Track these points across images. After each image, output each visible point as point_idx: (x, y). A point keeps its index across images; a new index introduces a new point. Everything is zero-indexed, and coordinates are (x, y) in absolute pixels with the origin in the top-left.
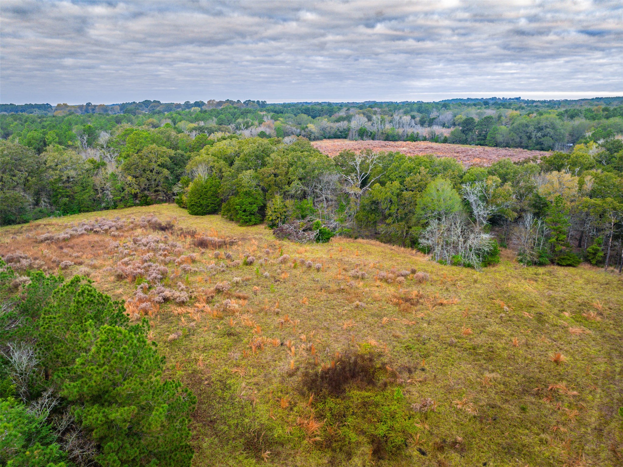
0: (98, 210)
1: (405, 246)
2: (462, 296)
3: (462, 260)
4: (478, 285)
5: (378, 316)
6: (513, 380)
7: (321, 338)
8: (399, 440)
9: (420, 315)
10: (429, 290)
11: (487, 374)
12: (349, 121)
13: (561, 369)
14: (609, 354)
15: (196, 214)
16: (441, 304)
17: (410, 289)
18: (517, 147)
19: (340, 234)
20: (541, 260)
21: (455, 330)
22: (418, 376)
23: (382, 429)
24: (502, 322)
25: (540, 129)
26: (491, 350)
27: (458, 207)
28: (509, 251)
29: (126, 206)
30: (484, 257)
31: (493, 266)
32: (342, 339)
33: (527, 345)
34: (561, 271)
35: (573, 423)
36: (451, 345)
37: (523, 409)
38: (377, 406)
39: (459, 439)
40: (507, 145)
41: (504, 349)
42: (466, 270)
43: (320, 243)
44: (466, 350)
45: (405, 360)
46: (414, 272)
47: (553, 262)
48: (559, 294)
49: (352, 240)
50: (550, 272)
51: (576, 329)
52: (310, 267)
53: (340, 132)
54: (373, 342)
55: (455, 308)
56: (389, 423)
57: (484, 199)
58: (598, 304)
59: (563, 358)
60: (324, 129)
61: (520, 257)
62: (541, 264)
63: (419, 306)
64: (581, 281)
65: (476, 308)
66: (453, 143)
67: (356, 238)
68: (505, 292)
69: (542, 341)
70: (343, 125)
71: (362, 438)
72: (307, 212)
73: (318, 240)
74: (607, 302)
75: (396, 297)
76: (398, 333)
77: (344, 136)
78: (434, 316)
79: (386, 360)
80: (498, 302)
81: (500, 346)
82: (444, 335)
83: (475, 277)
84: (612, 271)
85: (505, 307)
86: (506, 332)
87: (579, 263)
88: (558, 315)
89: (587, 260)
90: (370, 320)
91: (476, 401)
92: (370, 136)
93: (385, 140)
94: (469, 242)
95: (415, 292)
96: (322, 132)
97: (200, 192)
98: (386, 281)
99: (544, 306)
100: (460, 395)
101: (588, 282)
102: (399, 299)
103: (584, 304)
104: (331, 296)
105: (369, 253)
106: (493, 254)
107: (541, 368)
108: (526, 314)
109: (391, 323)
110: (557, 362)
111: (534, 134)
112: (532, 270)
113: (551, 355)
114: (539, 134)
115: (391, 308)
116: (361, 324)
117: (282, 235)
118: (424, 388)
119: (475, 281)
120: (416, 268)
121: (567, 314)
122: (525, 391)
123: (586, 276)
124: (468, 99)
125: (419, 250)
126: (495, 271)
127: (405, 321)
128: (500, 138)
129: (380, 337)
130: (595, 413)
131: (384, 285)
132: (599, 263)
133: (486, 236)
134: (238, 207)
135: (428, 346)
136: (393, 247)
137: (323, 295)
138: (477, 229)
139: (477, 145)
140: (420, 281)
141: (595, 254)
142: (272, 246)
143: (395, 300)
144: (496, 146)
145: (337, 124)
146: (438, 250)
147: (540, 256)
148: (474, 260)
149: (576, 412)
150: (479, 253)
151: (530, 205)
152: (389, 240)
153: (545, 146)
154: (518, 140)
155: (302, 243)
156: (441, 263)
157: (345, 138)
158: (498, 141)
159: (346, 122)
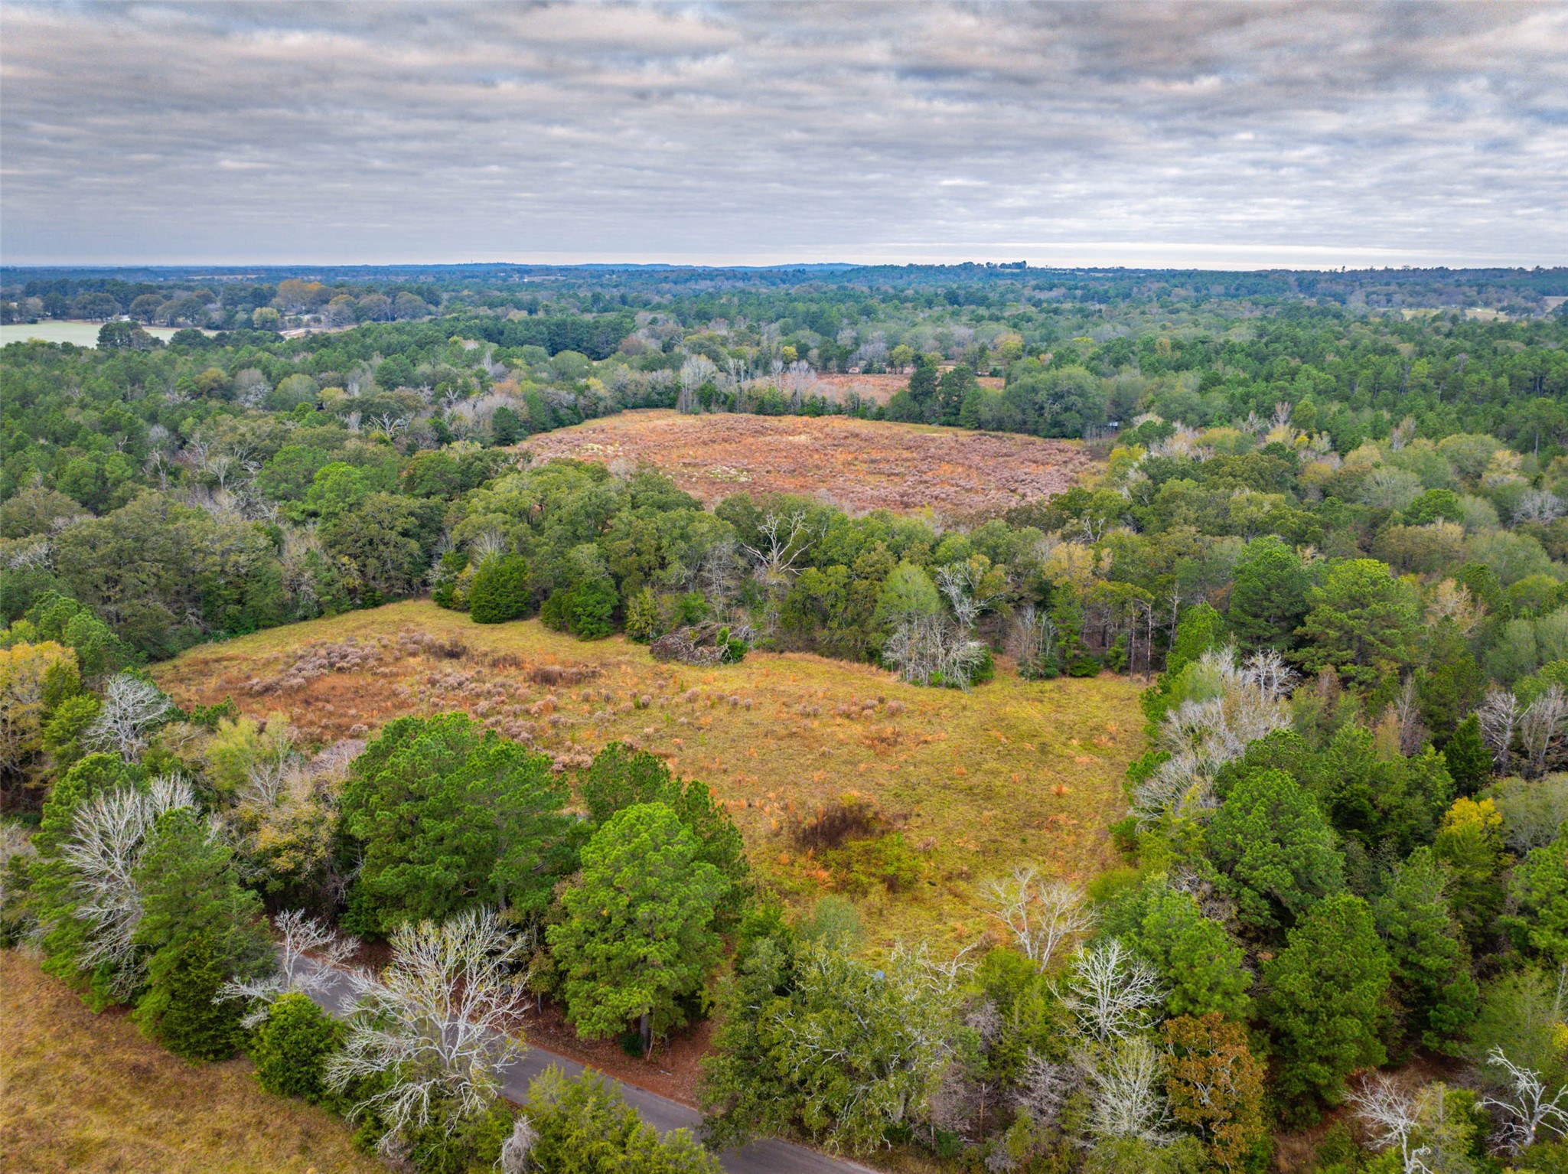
0: (290, 623)
1: (858, 660)
2: (950, 729)
3: (945, 679)
4: (968, 713)
5: (851, 763)
6: (1014, 816)
7: (792, 795)
8: (909, 876)
9: (902, 757)
10: (906, 724)
11: (986, 813)
12: (676, 368)
13: (1063, 802)
14: (1115, 781)
15: (489, 621)
16: (926, 742)
17: (881, 725)
18: (1018, 431)
19: (757, 648)
20: (1048, 671)
21: (946, 771)
22: (914, 821)
23: (890, 870)
24: (1000, 757)
25: (1058, 397)
26: (989, 788)
27: (935, 606)
28: (1006, 658)
29: (339, 612)
30: (973, 673)
31: (986, 684)
32: (817, 793)
33: (1028, 780)
34: (1074, 685)
35: (1071, 848)
36: (945, 787)
37: (1024, 841)
38: (880, 851)
39: (965, 868)
40: (1000, 425)
41: (1003, 786)
42: (950, 692)
43: (731, 664)
44: (961, 791)
45: (897, 808)
46: (881, 701)
47: (1063, 672)
48: (1068, 717)
49: (776, 655)
50: (1060, 688)
51: (1084, 759)
52: (735, 704)
53: (659, 394)
54: (856, 793)
55: (943, 745)
56: (896, 864)
57: (968, 589)
58: (1112, 727)
59: (1065, 789)
60: (621, 388)
61: (1020, 669)
62: (1049, 677)
63: (898, 748)
64: (1098, 698)
65: (968, 743)
66: (896, 419)
67: (781, 652)
68: (1003, 720)
69: (1044, 775)
70: (663, 377)
71: (872, 879)
72: (699, 613)
73: (726, 659)
74: (1122, 723)
75: (867, 738)
76: (882, 781)
77: (667, 402)
78: (919, 758)
79: (877, 808)
80: (993, 733)
81: (998, 783)
82: (935, 777)
83: (963, 702)
84: (1139, 680)
85: (1003, 739)
86: (1005, 768)
87: (1098, 671)
88: (1064, 744)
89: (1108, 666)
90: (843, 768)
91: (977, 838)
92: (724, 403)
93: (758, 413)
94: (953, 654)
95: (889, 730)
96: (618, 395)
97: (493, 582)
98: (848, 716)
99: (1049, 733)
100: (960, 835)
101: (1106, 698)
102: (873, 740)
103: (1096, 728)
104: (783, 744)
105: (809, 676)
106: (985, 666)
107: (1042, 802)
108: (1028, 746)
109: (870, 770)
110: (1059, 794)
111: (1047, 406)
112: (1037, 685)
113: (1054, 788)
114: (1057, 407)
115: (864, 752)
116: (834, 775)
117: (665, 654)
118: (923, 832)
119: (964, 708)
120: (883, 694)
121: (1075, 742)
122: (1026, 825)
123: (1104, 690)
124: (911, 265)
125: (881, 666)
126: (989, 691)
127: (885, 766)
128: (985, 413)
129: (861, 788)
130: (1092, 837)
131: (846, 721)
132: (1124, 670)
133: (974, 645)
134: (579, 610)
135: (919, 791)
136: (842, 664)
137: (772, 743)
138: (962, 633)
139: (943, 425)
140: (893, 713)
141: (1118, 657)
142: (658, 675)
143: (868, 742)
144: (979, 427)
145: (649, 377)
146: (911, 666)
147: (1046, 666)
148: (960, 677)
149: (1074, 837)
150: (965, 665)
151: (1032, 590)
152: (833, 652)
153: (1069, 430)
154: (1019, 417)
155: (702, 667)
156: (916, 684)
157: (672, 406)
158: (983, 418)
159: (668, 372)
